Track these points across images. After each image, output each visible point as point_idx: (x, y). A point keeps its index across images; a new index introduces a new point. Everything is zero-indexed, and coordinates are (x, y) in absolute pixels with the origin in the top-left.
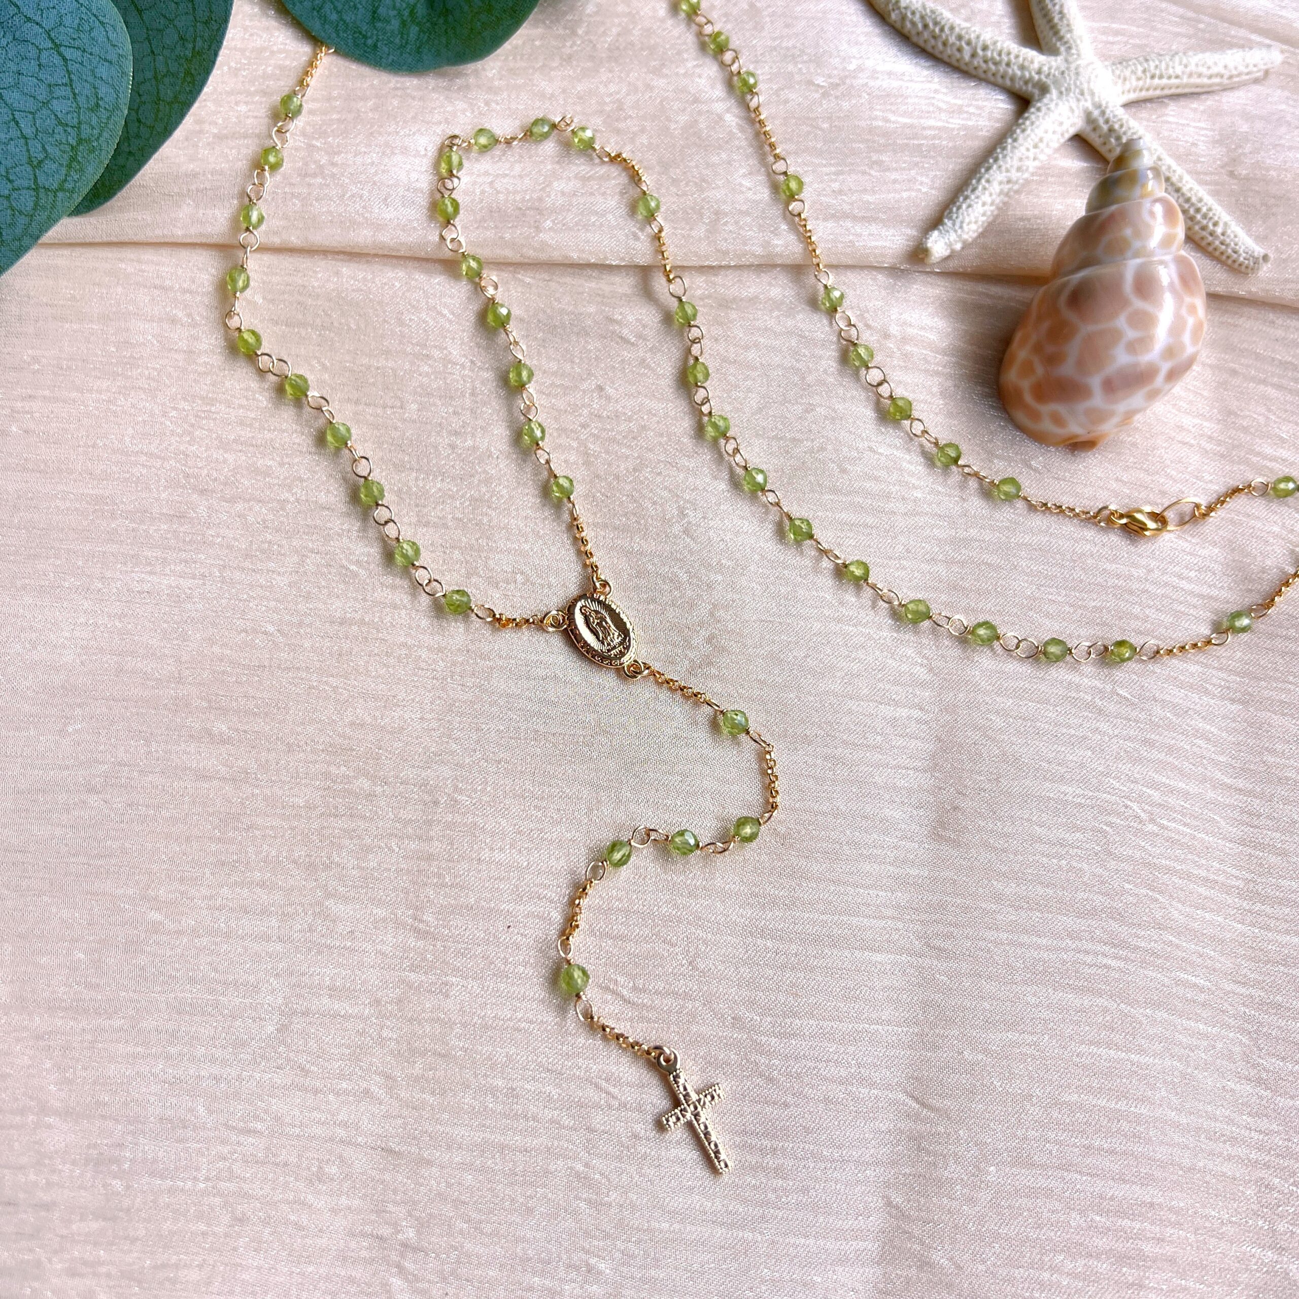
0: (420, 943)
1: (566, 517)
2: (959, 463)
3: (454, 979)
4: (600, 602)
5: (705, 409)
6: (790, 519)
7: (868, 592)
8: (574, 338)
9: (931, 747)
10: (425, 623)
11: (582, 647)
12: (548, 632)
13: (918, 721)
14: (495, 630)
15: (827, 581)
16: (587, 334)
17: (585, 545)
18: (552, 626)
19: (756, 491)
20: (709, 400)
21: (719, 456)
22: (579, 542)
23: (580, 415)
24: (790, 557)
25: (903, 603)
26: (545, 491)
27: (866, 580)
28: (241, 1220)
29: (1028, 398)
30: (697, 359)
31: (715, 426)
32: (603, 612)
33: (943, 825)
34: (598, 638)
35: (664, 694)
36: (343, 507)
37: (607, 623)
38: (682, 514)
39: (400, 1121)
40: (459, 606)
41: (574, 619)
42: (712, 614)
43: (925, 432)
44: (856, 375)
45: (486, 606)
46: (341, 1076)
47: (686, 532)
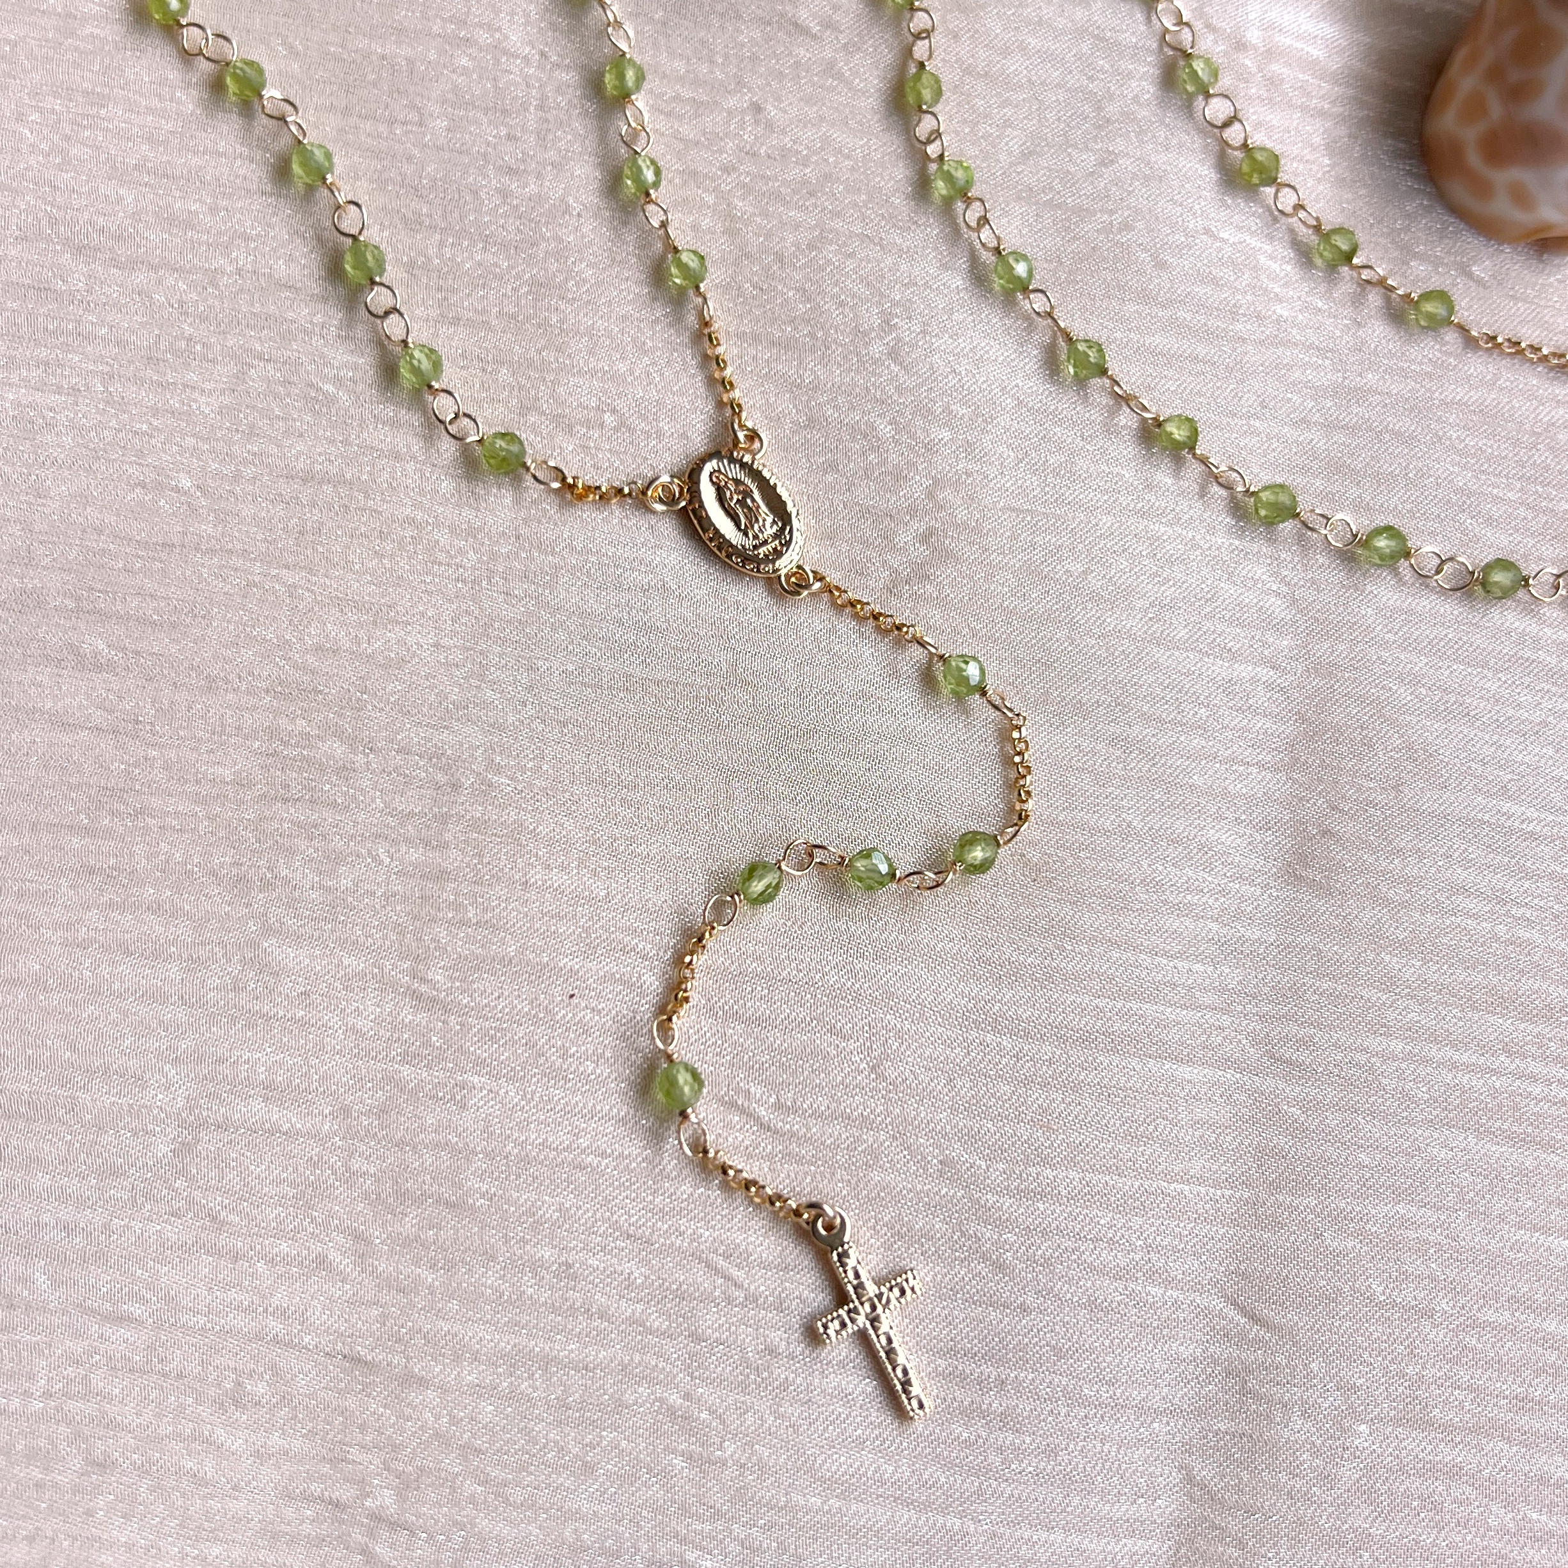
0: (422, 1017)
1: (691, 319)
2: (1355, 261)
3: (476, 1079)
4: (743, 465)
5: (932, 150)
6: (1069, 340)
7: (1194, 469)
8: (716, 21)
9: (1288, 729)
10: (446, 486)
11: (711, 540)
12: (654, 512)
13: (1269, 686)
14: (564, 505)
15: (1126, 449)
16: (739, 17)
17: (722, 369)
18: (661, 501)
19: (1014, 291)
20: (940, 135)
21: (954, 232)
22: (711, 363)
23: (721, 151)
24: (1065, 404)
25: (1252, 489)
26: (657, 275)
27: (1192, 449)
28: (103, 1465)
29: (1474, 159)
30: (922, 65)
31: (949, 178)
32: (748, 481)
33: (1303, 859)
34: (737, 524)
35: (845, 625)
36: (315, 288)
37: (753, 500)
38: (887, 325)
39: (375, 1312)
40: (504, 459)
41: (698, 492)
42: (930, 495)
43: (1299, 207)
44: (1188, 107)
45: (552, 463)
46: (279, 1233)
47: (894, 354)
